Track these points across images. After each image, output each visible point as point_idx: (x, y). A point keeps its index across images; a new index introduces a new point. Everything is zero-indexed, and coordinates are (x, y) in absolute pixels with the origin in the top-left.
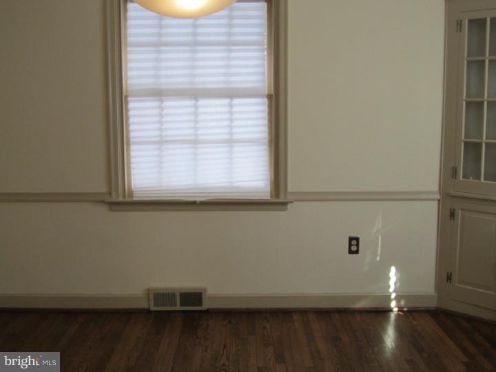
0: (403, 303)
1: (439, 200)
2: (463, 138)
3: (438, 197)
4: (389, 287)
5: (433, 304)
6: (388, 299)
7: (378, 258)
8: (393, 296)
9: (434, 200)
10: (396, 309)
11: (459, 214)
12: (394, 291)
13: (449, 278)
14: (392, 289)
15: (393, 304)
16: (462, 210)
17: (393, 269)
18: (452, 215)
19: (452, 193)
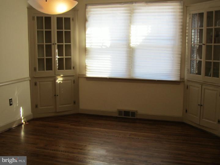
0: (25, 120)
1: (30, 80)
2: (37, 57)
3: (30, 79)
4: (21, 115)
5: (32, 117)
6: (21, 119)
7: (17, 105)
8: (23, 118)
9: (29, 80)
10: (24, 123)
11: (38, 83)
12: (22, 116)
13: (36, 106)
14: (21, 116)
15: (23, 121)
16: (39, 82)
17: (21, 108)
18: (36, 84)
19: (35, 76)
